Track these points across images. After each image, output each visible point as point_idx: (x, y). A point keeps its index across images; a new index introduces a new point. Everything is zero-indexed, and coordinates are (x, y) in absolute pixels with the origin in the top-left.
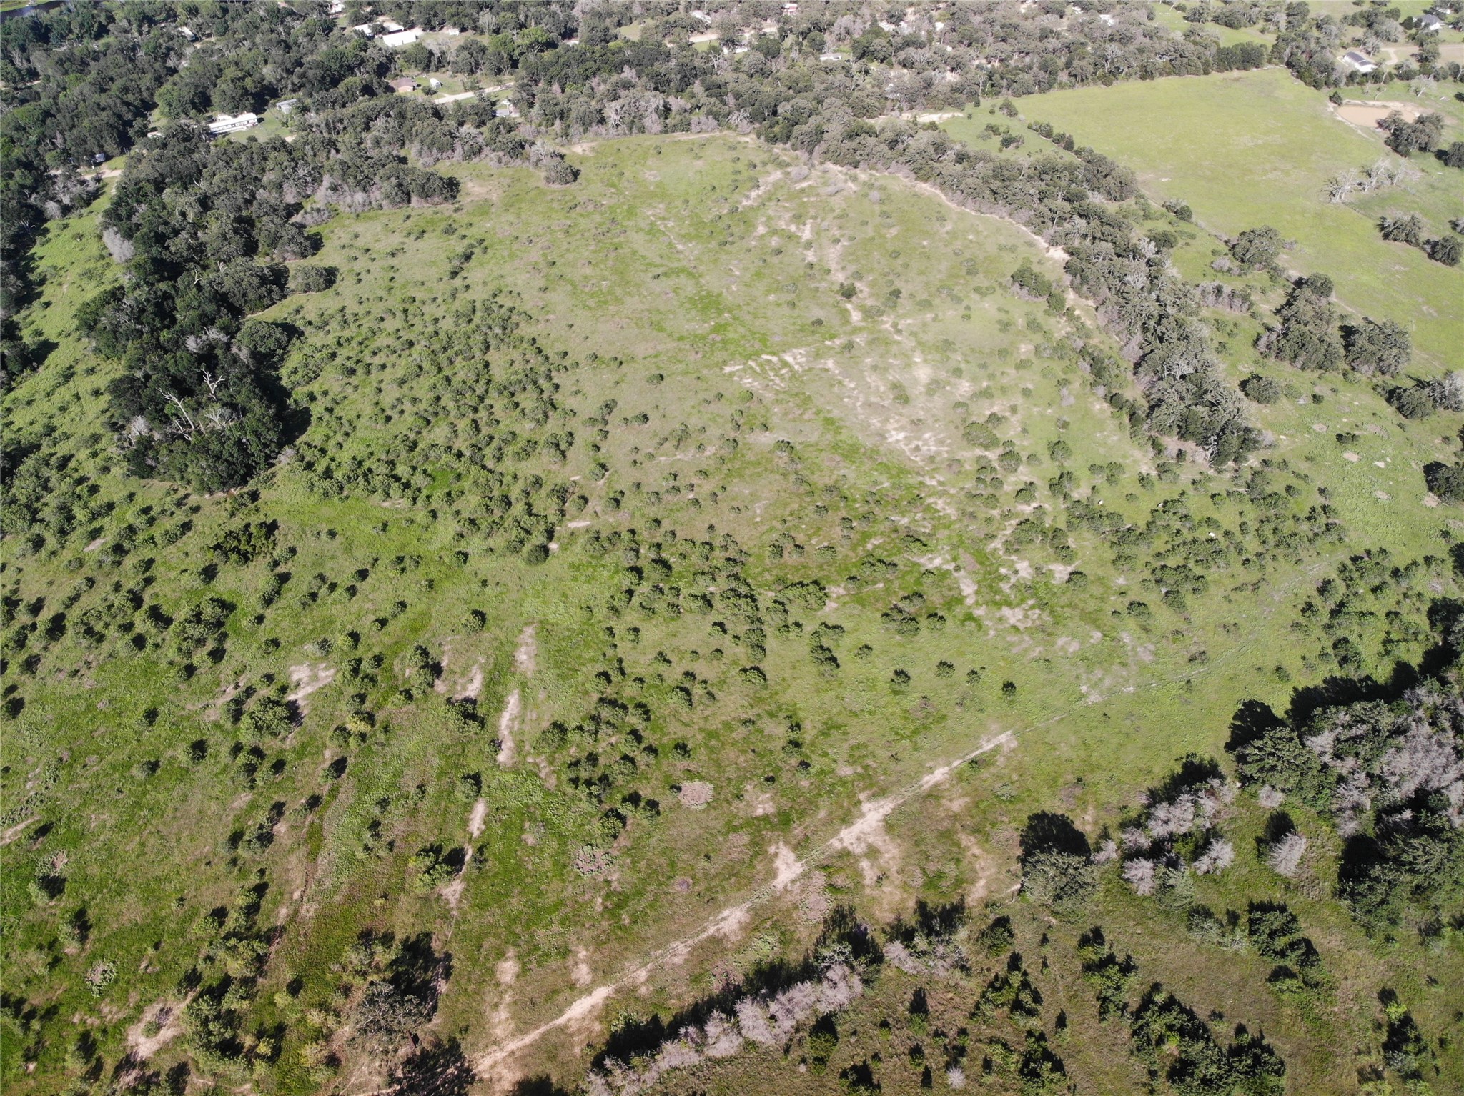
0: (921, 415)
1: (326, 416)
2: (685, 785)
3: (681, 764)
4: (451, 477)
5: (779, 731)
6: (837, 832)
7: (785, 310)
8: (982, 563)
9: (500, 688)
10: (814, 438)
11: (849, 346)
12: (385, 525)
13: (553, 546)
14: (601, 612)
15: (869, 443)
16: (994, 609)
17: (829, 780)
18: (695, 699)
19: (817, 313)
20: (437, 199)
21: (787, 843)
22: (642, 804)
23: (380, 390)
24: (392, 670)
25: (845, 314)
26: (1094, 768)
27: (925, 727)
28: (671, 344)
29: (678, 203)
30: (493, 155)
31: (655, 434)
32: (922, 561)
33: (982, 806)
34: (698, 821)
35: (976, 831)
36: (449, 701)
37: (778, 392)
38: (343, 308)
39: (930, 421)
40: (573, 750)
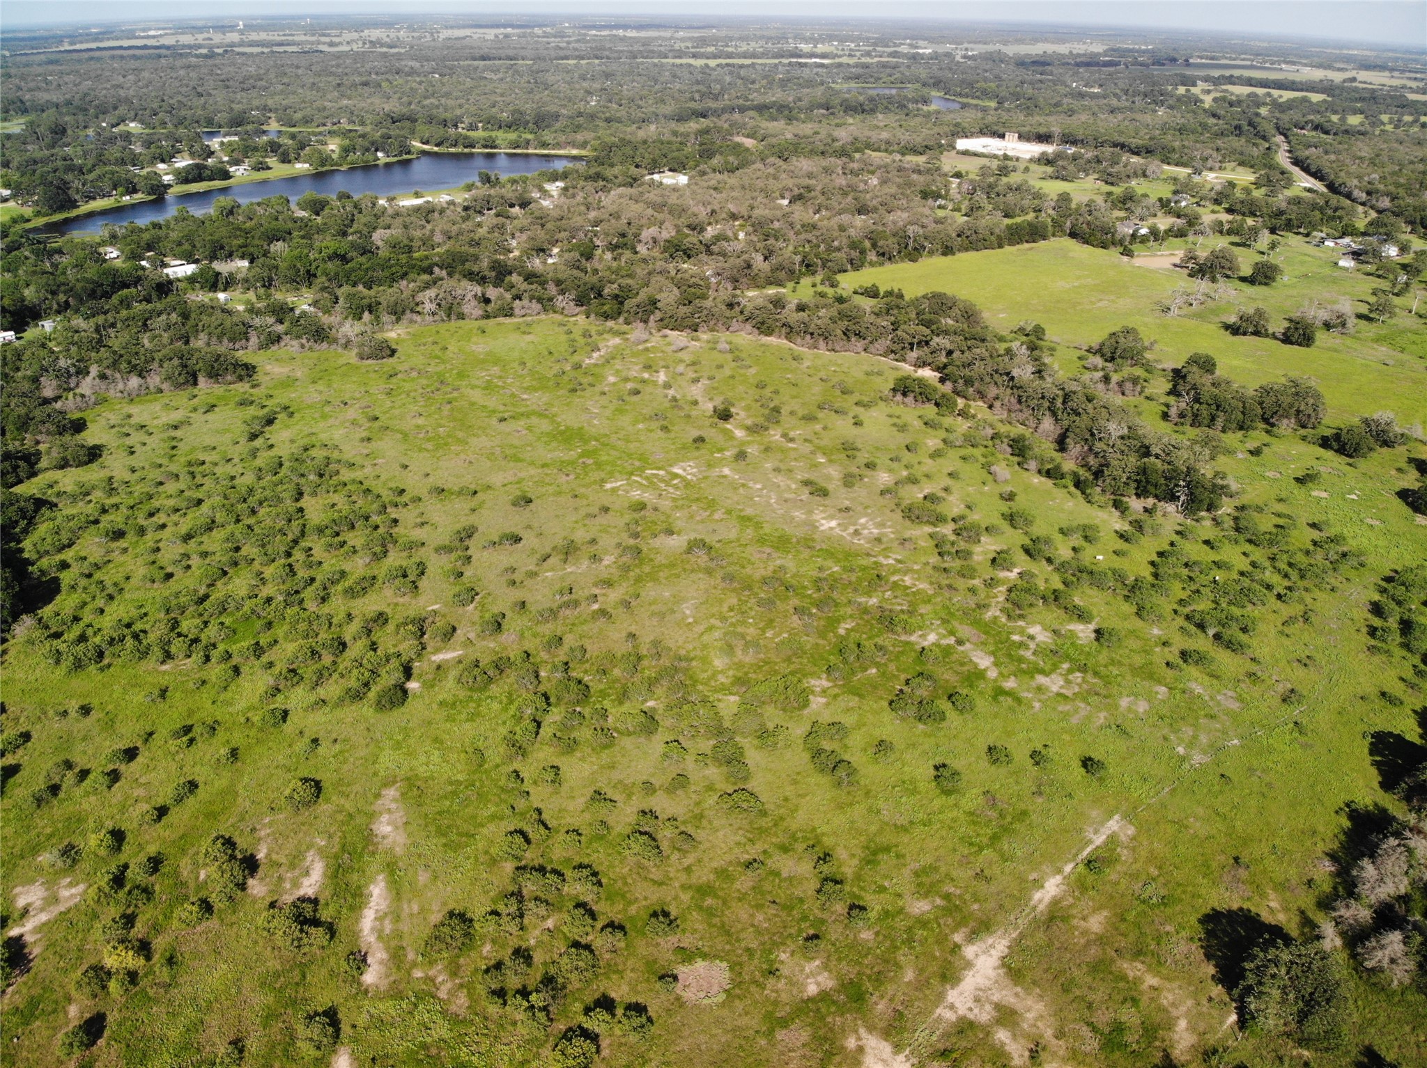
0: (847, 503)
1: (83, 582)
2: (682, 970)
3: (667, 942)
4: (259, 624)
5: (799, 868)
6: (941, 997)
7: (661, 434)
8: (986, 633)
9: (354, 877)
10: (733, 535)
11: (741, 456)
12: (163, 693)
13: (412, 685)
14: (496, 753)
15: (800, 533)
16: (1026, 679)
17: (900, 924)
18: (665, 846)
19: (695, 433)
20: (229, 378)
21: (871, 1029)
22: (619, 1012)
23: (158, 549)
24: (177, 874)
25: (727, 433)
26: (1246, 841)
27: (1006, 829)
28: (532, 471)
29: (515, 365)
30: (295, 343)
31: (533, 551)
32: (913, 638)
33: (1131, 917)
34: (719, 1021)
35: (1139, 953)
36: (272, 905)
37: (674, 500)
38: (111, 478)
39: (860, 508)
40: (487, 949)
